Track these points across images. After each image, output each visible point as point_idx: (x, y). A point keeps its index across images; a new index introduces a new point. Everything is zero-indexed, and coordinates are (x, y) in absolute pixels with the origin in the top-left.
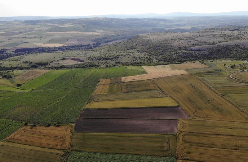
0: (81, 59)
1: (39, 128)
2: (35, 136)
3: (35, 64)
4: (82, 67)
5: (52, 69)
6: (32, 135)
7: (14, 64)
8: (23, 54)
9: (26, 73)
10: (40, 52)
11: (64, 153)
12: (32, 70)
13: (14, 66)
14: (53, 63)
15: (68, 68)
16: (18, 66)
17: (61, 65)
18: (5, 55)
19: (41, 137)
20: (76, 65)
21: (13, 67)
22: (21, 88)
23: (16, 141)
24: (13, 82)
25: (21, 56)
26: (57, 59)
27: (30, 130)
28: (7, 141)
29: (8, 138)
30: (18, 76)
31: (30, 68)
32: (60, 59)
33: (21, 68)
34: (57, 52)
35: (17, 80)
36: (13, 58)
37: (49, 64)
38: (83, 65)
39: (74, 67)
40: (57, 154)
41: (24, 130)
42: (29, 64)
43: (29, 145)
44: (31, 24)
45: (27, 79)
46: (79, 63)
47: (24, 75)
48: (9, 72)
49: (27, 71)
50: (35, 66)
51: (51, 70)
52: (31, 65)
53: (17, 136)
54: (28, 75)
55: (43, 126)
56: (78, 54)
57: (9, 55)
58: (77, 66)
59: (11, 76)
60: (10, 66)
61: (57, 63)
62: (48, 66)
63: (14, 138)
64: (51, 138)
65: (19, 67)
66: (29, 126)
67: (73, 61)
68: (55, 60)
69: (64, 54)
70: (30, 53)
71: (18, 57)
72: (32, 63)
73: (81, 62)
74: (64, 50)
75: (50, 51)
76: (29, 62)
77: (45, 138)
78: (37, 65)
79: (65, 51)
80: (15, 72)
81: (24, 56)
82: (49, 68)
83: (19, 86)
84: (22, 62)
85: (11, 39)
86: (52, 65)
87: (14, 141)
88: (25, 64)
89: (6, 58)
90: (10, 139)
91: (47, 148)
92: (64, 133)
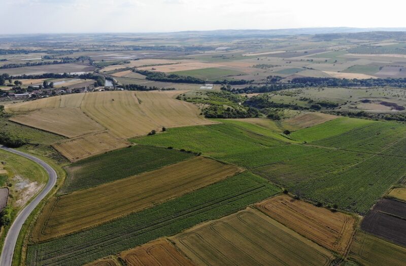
0: (400, 104)
1: (304, 203)
2: (295, 214)
3: (318, 103)
4: (397, 120)
5: (342, 115)
6: (291, 212)
7: (287, 100)
8: (303, 87)
9: (300, 115)
10: (329, 86)
11: (334, 258)
12: (311, 113)
13: (286, 103)
14: (346, 105)
15: (371, 117)
16: (292, 103)
17: (359, 111)
18: (278, 85)
19: (304, 219)
20: (386, 115)
21: (284, 104)
22: (289, 137)
23: (268, 213)
24: (280, 126)
25: (299, 89)
26: (354, 100)
27: (289, 202)
28: (256, 208)
29: (258, 204)
30: (289, 118)
31: (308, 109)
32: (360, 100)
33: (296, 108)
34: (357, 88)
35: (286, 124)
36: (287, 90)
37: (339, 107)
38: (401, 115)
39: (383, 116)
40: (323, 255)
41: (282, 200)
42: (309, 103)
43: (283, 224)
44: (325, 41)
45: (300, 125)
46: (394, 111)
47: (297, 119)
48: (277, 111)
49: (303, 113)
50: (316, 106)
51: (341, 117)
52: (312, 104)
53: (270, 205)
54: (303, 119)
55: (310, 203)
56: (395, 96)
57: (283, 85)
58: (389, 116)
59: (279, 117)
60: (281, 102)
61: (354, 106)
62: (337, 110)
63: (266, 207)
64: (318, 226)
65: (293, 106)
66: (290, 196)
67: (384, 106)
68: (351, 102)
69: (368, 93)
70: (314, 86)
71: (294, 89)
72: (312, 101)
73: (397, 111)
74: (371, 85)
75: (345, 85)
76: (309, 99)
77: (310, 222)
78: (320, 105)
79: (373, 87)
80: (286, 111)
81: (304, 90)
82: (338, 113)
83: (287, 134)
84: (298, 98)
85: (290, 62)
86: (344, 108)
87: (265, 211)
88: (302, 102)
89: (278, 90)
90: (260, 206)
91: (309, 239)
92: (341, 225)
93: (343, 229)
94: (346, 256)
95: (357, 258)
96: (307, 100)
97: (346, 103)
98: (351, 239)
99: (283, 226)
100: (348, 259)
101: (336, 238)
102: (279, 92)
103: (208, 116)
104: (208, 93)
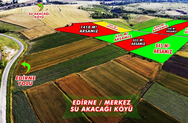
0: (185, 11)
1: (137, 58)
2: (133, 63)
3: (147, 11)
4: (183, 19)
5: (158, 17)
6: (131, 62)
7: (132, 9)
8: (140, 2)
9: (138, 17)
10: (152, 2)
11: (149, 81)
12: (143, 15)
13: (132, 11)
14: (160, 12)
15: (171, 18)
16: (134, 11)
17: (166, 15)
18: (128, 2)
19: (136, 65)
20: (178, 17)
21: (131, 11)
22: (132, 28)
23: (121, 63)
24: (128, 22)
25: (138, 3)
26: (164, 9)
27: (130, 58)
28: (115, 60)
30: (132, 18)
31: (142, 14)
32: (167, 9)
33: (136, 13)
34: (166, 3)
35: (131, 21)
36: (132, 4)
37: (156, 13)
38: (185, 17)
40: (144, 80)
41: (127, 57)
42: (142, 11)
45: (138, 22)
46: (182, 15)
47: (136, 19)
48: (127, 15)
49: (139, 15)
52: (144, 11)
53: (122, 59)
54: (139, 18)
55: (140, 58)
56: (183, 7)
57: (130, 2)
58: (180, 17)
59: (128, 18)
60: (129, 10)
61: (163, 12)
62: (155, 14)
63: (120, 60)
64: (143, 68)
65: (135, 12)
66: (131, 55)
67: (177, 12)
68: (162, 10)
69: (171, 6)
70: (145, 2)
71: (136, 4)
72: (144, 10)
73: (184, 15)
74: (172, 2)
75: (160, 2)
76: (143, 9)
77: (139, 66)
78: (147, 12)
80: (132, 15)
81: (140, 4)
82: (156, 16)
83: (131, 26)
84: (138, 8)
86: (159, 13)
87: (119, 62)
88: (139, 10)
90: (117, 60)
91: (138, 74)
92: (153, 67)
93: (154, 69)
94: (154, 80)
95: (159, 81)
96: (141, 9)
97: (160, 11)
98: (157, 73)
99: (127, 68)
100: (155, 82)
101: (150, 73)
102: (128, 5)
103: (94, 18)
104: (94, 6)
